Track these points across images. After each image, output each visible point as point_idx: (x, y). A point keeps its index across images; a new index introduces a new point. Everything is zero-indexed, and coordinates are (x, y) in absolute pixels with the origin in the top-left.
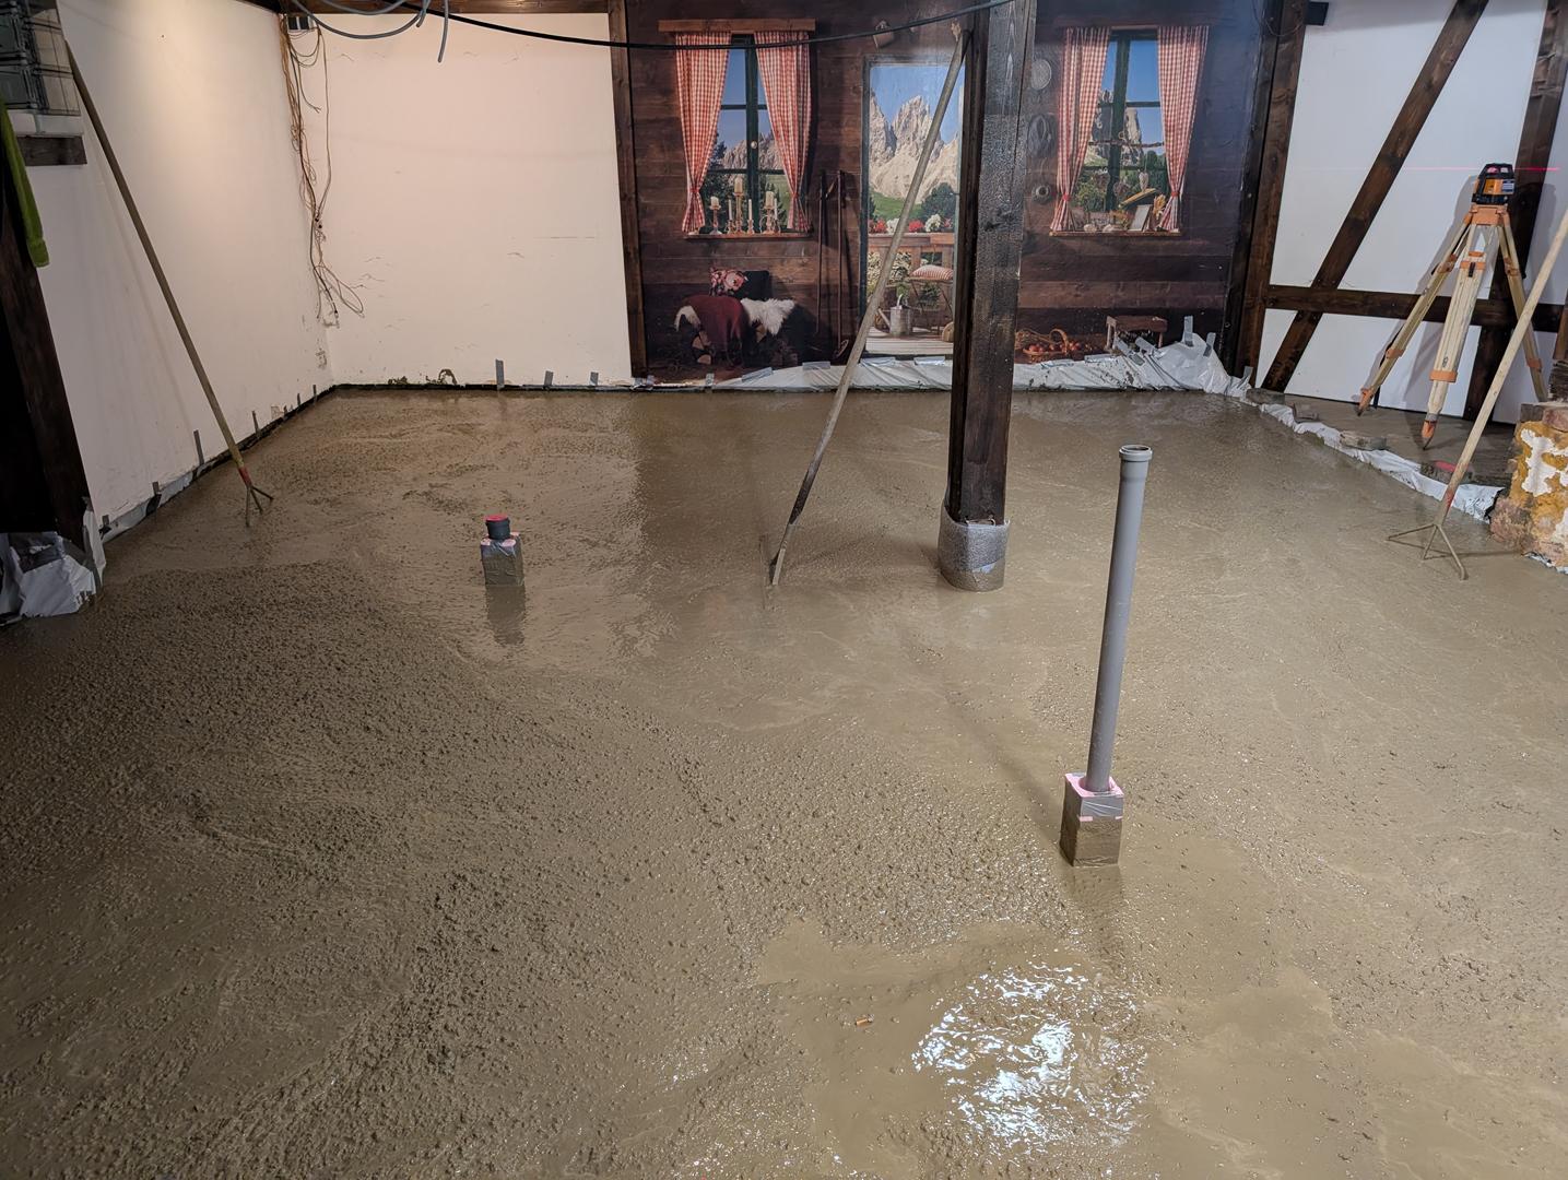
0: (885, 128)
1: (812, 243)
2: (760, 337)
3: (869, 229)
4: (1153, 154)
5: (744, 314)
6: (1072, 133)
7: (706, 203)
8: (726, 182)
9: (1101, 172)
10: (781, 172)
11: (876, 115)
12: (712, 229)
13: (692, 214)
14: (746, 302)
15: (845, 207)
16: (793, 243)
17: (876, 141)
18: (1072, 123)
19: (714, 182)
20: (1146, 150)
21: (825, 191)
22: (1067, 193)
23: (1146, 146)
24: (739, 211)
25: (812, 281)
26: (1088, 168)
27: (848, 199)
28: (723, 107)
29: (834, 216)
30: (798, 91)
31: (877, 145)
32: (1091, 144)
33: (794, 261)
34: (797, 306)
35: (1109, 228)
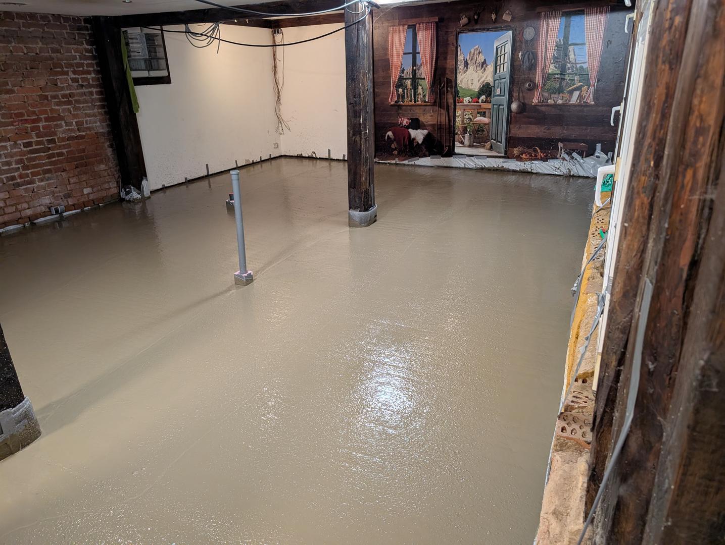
0: (464, 59)
1: (435, 107)
2: (415, 144)
3: (457, 102)
4: (582, 67)
5: (409, 135)
6: (543, 59)
7: (397, 91)
8: (405, 83)
9: (557, 76)
10: (424, 79)
11: (460, 54)
12: (399, 102)
13: (392, 96)
14: (410, 130)
15: (448, 92)
16: (428, 107)
17: (460, 65)
18: (543, 55)
19: (400, 84)
20: (578, 66)
21: (440, 86)
22: (541, 86)
23: (578, 63)
24: (409, 94)
25: (435, 123)
26: (550, 74)
27: (449, 89)
28: (405, 54)
29: (443, 96)
30: (431, 46)
31: (461, 67)
32: (552, 63)
33: (428, 114)
34: (429, 133)
35: (560, 102)
